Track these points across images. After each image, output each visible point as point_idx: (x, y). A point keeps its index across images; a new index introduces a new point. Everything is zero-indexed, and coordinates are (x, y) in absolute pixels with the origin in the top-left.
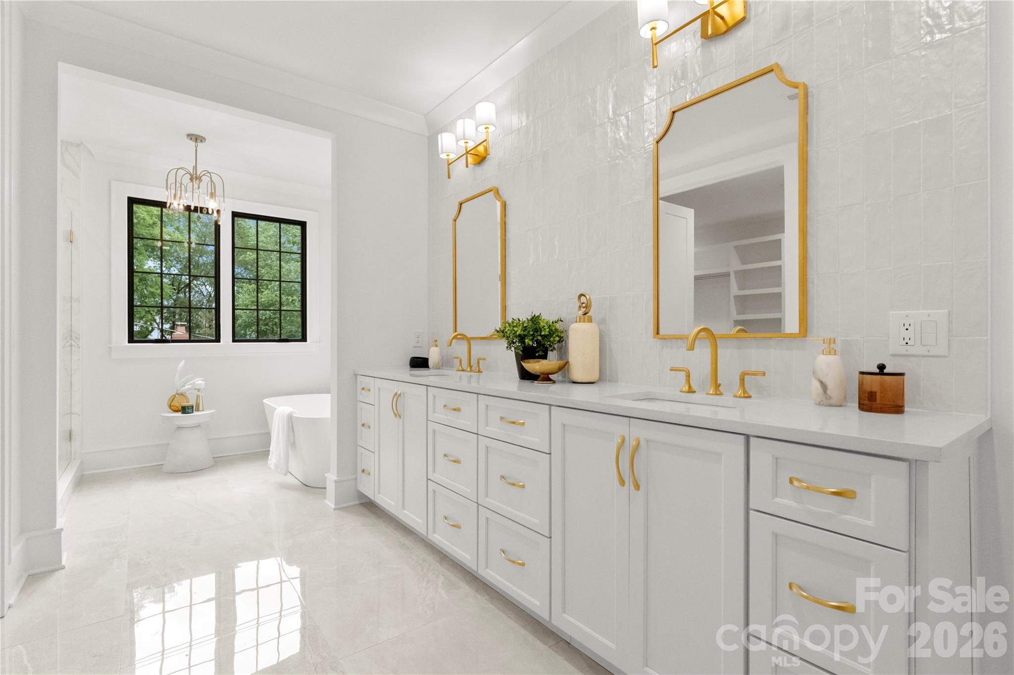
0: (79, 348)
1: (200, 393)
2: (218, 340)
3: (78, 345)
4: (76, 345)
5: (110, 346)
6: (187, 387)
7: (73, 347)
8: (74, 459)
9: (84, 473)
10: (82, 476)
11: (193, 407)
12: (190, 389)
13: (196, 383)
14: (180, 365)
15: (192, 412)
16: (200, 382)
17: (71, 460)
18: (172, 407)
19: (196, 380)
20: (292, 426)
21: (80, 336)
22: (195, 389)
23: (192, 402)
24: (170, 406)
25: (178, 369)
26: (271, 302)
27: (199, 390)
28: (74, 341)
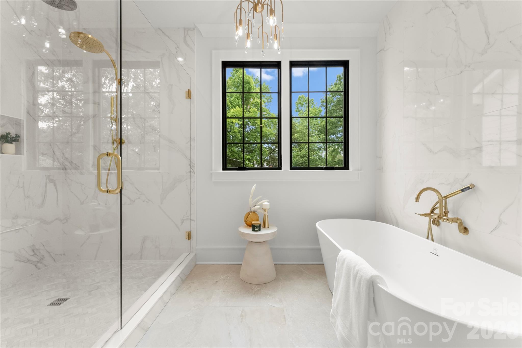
0: (195, 173)
1: (266, 213)
2: (280, 168)
3: (194, 171)
4: (193, 172)
5: (211, 172)
6: (257, 207)
7: (191, 173)
8: (192, 252)
9: (198, 263)
10: (196, 265)
11: (260, 225)
12: (259, 209)
13: (263, 203)
14: (253, 188)
15: (260, 230)
16: (266, 203)
17: (190, 252)
18: (247, 222)
19: (262, 202)
20: (374, 298)
21: (195, 165)
22: (263, 209)
23: (260, 222)
24: (246, 221)
25: (251, 192)
26: (305, 155)
27: (265, 210)
28: (192, 169)
